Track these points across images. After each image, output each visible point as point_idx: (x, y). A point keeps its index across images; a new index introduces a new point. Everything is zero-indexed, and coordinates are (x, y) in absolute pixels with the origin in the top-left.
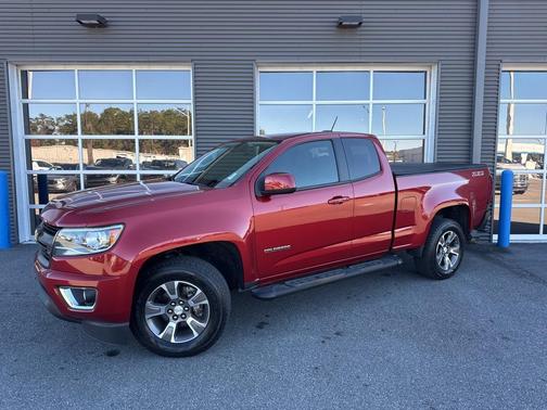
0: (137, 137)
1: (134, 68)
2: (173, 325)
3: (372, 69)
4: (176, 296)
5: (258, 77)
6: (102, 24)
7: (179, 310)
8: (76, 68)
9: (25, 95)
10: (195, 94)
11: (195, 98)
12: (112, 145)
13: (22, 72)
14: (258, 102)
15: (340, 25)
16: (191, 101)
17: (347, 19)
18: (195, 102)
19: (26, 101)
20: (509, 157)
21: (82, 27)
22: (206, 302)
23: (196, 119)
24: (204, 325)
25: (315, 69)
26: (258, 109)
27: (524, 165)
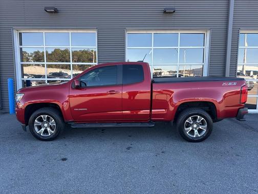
0: (71, 63)
1: (70, 32)
2: (43, 129)
3: (179, 32)
4: (45, 120)
5: (127, 36)
6: (56, 11)
7: (46, 125)
8: (44, 32)
9: (21, 44)
10: (98, 43)
11: (98, 45)
12: (57, 66)
13: (19, 33)
14: (127, 47)
15: (165, 12)
16: (96, 47)
17: (168, 9)
18: (98, 47)
19: (21, 47)
20: (244, 73)
21: (47, 13)
22: (55, 124)
23: (98, 55)
24: (53, 132)
25: (153, 32)
26: (127, 51)
27: (252, 76)
